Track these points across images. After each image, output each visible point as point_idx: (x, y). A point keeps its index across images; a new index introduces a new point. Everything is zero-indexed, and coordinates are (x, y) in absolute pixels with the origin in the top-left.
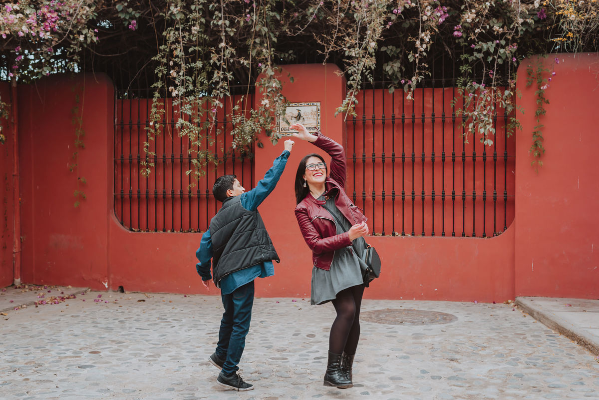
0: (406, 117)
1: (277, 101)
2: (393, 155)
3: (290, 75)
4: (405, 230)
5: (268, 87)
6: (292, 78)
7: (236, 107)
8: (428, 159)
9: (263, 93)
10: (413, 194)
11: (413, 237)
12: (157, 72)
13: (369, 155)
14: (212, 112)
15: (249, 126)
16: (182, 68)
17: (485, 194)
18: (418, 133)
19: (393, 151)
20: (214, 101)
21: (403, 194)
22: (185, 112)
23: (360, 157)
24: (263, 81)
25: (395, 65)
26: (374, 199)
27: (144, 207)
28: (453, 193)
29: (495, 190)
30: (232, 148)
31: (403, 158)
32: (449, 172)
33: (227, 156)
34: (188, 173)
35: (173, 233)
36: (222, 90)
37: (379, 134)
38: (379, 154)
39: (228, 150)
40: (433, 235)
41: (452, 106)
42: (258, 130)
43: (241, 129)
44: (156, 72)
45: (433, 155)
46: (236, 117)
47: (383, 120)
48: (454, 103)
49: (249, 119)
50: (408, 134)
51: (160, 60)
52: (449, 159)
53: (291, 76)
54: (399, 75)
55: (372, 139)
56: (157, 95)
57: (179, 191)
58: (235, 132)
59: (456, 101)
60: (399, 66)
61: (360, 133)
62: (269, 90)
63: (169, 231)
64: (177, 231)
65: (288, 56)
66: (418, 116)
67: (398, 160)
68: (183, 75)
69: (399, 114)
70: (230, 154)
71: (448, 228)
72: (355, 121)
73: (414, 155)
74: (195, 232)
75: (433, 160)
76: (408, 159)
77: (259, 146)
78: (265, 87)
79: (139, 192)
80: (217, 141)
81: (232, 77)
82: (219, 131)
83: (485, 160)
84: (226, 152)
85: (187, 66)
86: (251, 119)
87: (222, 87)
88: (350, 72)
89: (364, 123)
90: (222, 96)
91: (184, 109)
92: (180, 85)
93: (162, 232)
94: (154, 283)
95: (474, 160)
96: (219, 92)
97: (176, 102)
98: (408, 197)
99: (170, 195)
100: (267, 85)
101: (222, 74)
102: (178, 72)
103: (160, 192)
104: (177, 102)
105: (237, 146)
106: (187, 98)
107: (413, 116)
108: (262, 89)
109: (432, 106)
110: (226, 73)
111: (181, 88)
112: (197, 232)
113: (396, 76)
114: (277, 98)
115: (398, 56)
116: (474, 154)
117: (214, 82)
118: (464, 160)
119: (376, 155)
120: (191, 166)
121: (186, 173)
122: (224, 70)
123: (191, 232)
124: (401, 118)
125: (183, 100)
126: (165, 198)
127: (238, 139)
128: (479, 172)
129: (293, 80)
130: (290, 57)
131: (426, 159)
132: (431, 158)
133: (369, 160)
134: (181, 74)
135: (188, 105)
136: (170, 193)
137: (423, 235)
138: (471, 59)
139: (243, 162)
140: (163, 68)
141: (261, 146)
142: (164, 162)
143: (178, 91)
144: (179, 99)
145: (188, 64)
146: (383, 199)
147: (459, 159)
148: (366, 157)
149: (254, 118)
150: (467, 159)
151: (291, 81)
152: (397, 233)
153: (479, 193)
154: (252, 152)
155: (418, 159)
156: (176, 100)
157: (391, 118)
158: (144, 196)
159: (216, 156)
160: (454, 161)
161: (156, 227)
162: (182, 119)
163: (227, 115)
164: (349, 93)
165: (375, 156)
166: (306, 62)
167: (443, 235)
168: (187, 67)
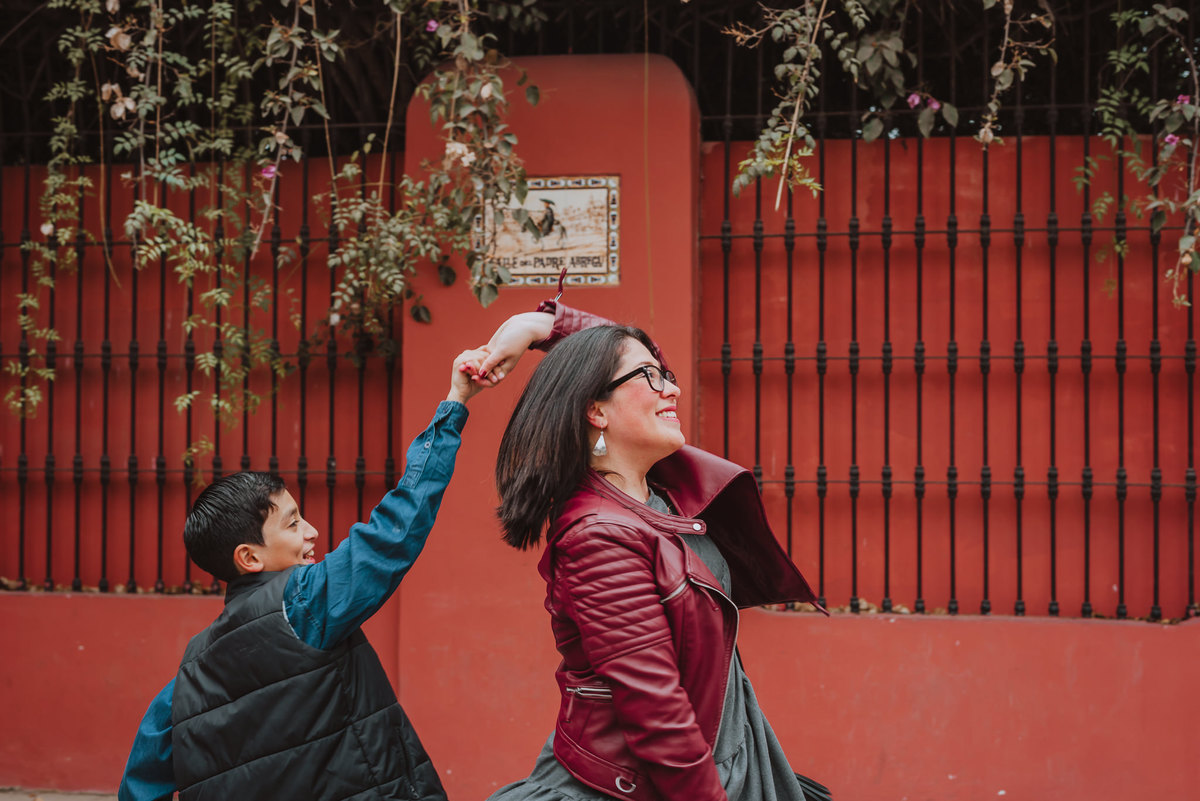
0: (895, 228)
1: (494, 150)
2: (854, 351)
3: (525, 77)
4: (893, 595)
5: (460, 102)
6: (535, 88)
7: (350, 170)
8: (967, 364)
9: (442, 121)
10: (919, 476)
11: (918, 616)
12: (67, 47)
13: (774, 349)
14: (259, 179)
15: (395, 234)
16: (153, 23)
17: (1156, 479)
18: (936, 281)
19: (854, 336)
20: (270, 135)
21: (887, 475)
22: (162, 176)
23: (743, 356)
24: (443, 79)
25: (887, 44)
26: (790, 493)
27: (39, 511)
28: (1053, 477)
29: (1191, 464)
30: (327, 322)
31: (884, 360)
32: (1035, 408)
33: (310, 350)
34: (182, 402)
35: (131, 596)
36: (298, 96)
37: (806, 283)
38: (805, 348)
39: (314, 330)
40: (985, 610)
41: (1080, 187)
42: (428, 251)
43: (365, 245)
44: (61, 47)
45: (985, 350)
46: (346, 205)
47: (819, 236)
48: (1087, 176)
49: (393, 214)
50: (902, 284)
51: (78, 7)
52: (1035, 363)
53: (531, 82)
54: (898, 79)
55: (784, 299)
56: (66, 126)
57: (154, 460)
58: (346, 258)
59: (1093, 169)
60: (900, 49)
61: (744, 279)
62: (466, 111)
63: (120, 589)
64: (146, 592)
65: (522, 16)
66: (936, 224)
67: (871, 365)
68: (156, 48)
69: (869, 219)
70: (319, 343)
71: (1035, 587)
72: (730, 238)
73: (923, 351)
74: (205, 593)
75: (985, 369)
76: (903, 363)
77: (417, 317)
78: (450, 100)
79: (22, 463)
80: (280, 292)
81: (335, 48)
82: (285, 253)
83: (1155, 368)
84: (309, 338)
85: (173, 15)
86: (400, 213)
87: (299, 85)
88: (777, 33)
89: (758, 247)
90: (298, 115)
91: (158, 167)
92: (143, 83)
93: (96, 590)
94: (69, 759)
95: (1121, 368)
96: (287, 100)
97: (128, 139)
98: (903, 484)
99: (126, 474)
100: (458, 94)
101: (301, 35)
102: (137, 37)
103: (94, 464)
104: (134, 141)
105: (342, 317)
106: (168, 126)
107: (920, 226)
108: (442, 110)
109: (980, 195)
110: (315, 35)
111: (147, 90)
112: (213, 592)
113: (890, 83)
114: (495, 140)
115: (895, 17)
116: (1121, 351)
117: (269, 63)
118: (1086, 368)
119: (796, 348)
120: (192, 377)
121: (178, 402)
122: (305, 21)
123: (190, 592)
124: (881, 230)
125: (154, 133)
126: (107, 482)
127: (356, 283)
128: (1138, 406)
129: (537, 96)
130: (528, 19)
131: (962, 365)
132: (978, 362)
133: (774, 365)
134: (148, 41)
135: (172, 151)
136: (125, 465)
137: (953, 610)
138: (1146, 25)
139: (362, 369)
140: (88, 34)
141: (423, 316)
142: (106, 367)
143: (137, 100)
144: (140, 132)
145: (173, 10)
146: (822, 493)
147: (1069, 364)
148: (765, 355)
149: (412, 210)
150: (1097, 365)
151: (531, 100)
152: (863, 604)
153: (1138, 477)
154: (391, 336)
155: (935, 362)
156: (128, 135)
157: (847, 230)
158: (40, 475)
159: (275, 347)
160: (1053, 369)
161: (77, 573)
162: (151, 202)
163: (318, 198)
164: (776, 112)
165: (792, 352)
166: (570, 50)
167: (1019, 610)
168: (172, 21)
